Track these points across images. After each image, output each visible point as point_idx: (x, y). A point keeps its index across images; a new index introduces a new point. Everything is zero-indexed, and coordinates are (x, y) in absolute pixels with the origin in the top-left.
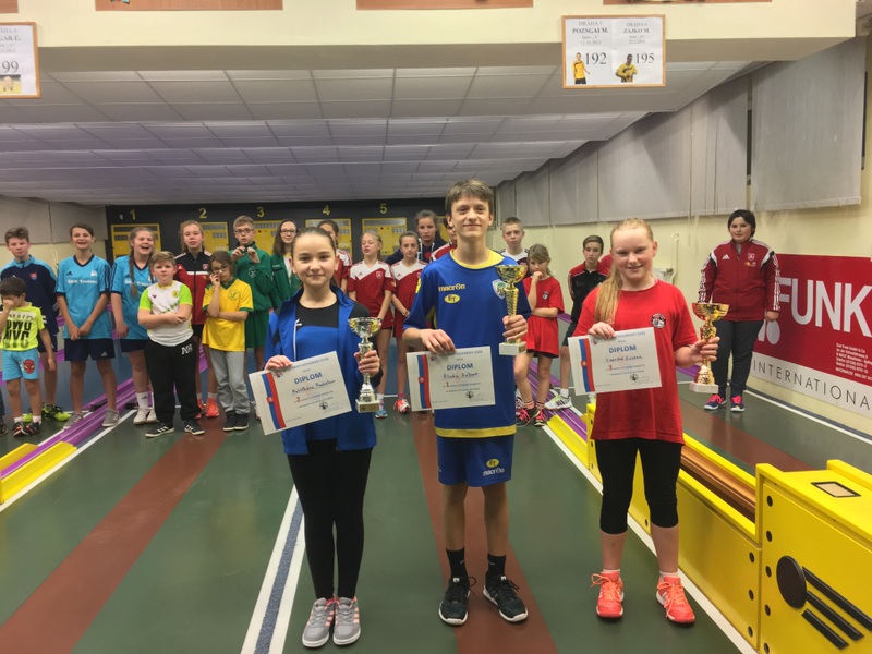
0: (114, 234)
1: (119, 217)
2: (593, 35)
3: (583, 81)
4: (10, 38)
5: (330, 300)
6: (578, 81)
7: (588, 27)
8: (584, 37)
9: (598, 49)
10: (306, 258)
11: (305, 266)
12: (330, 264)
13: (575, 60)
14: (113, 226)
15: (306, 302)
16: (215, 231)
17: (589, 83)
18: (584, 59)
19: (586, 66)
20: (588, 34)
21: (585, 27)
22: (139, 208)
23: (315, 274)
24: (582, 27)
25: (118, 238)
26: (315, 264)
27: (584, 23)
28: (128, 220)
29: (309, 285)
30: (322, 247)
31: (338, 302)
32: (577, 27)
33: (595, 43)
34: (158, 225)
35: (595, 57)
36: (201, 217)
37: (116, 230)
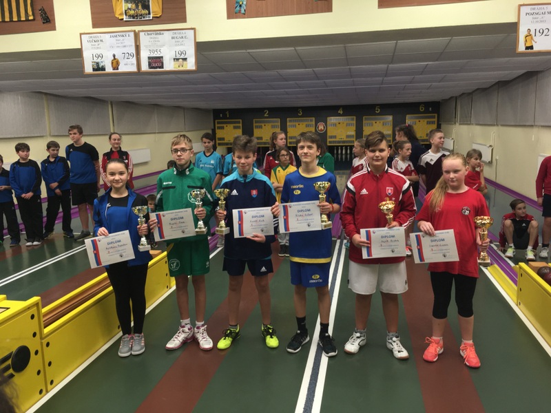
0: (217, 125)
1: (221, 115)
2: (540, 16)
3: (531, 47)
4: (182, 37)
5: (125, 194)
6: (527, 48)
7: (537, 11)
8: (533, 18)
9: (543, 26)
10: (113, 174)
11: (112, 178)
12: (124, 177)
13: (526, 33)
14: (216, 121)
15: (114, 195)
16: (273, 124)
17: (536, 48)
18: (532, 33)
19: (534, 38)
20: (537, 16)
21: (535, 11)
22: (231, 111)
23: (117, 181)
24: (532, 11)
25: (219, 128)
26: (117, 177)
27: (534, 9)
28: (225, 117)
29: (115, 188)
30: (121, 169)
31: (129, 195)
32: (529, 11)
33: (541, 21)
34: (241, 120)
35: (541, 31)
36: (265, 115)
37: (218, 123)
